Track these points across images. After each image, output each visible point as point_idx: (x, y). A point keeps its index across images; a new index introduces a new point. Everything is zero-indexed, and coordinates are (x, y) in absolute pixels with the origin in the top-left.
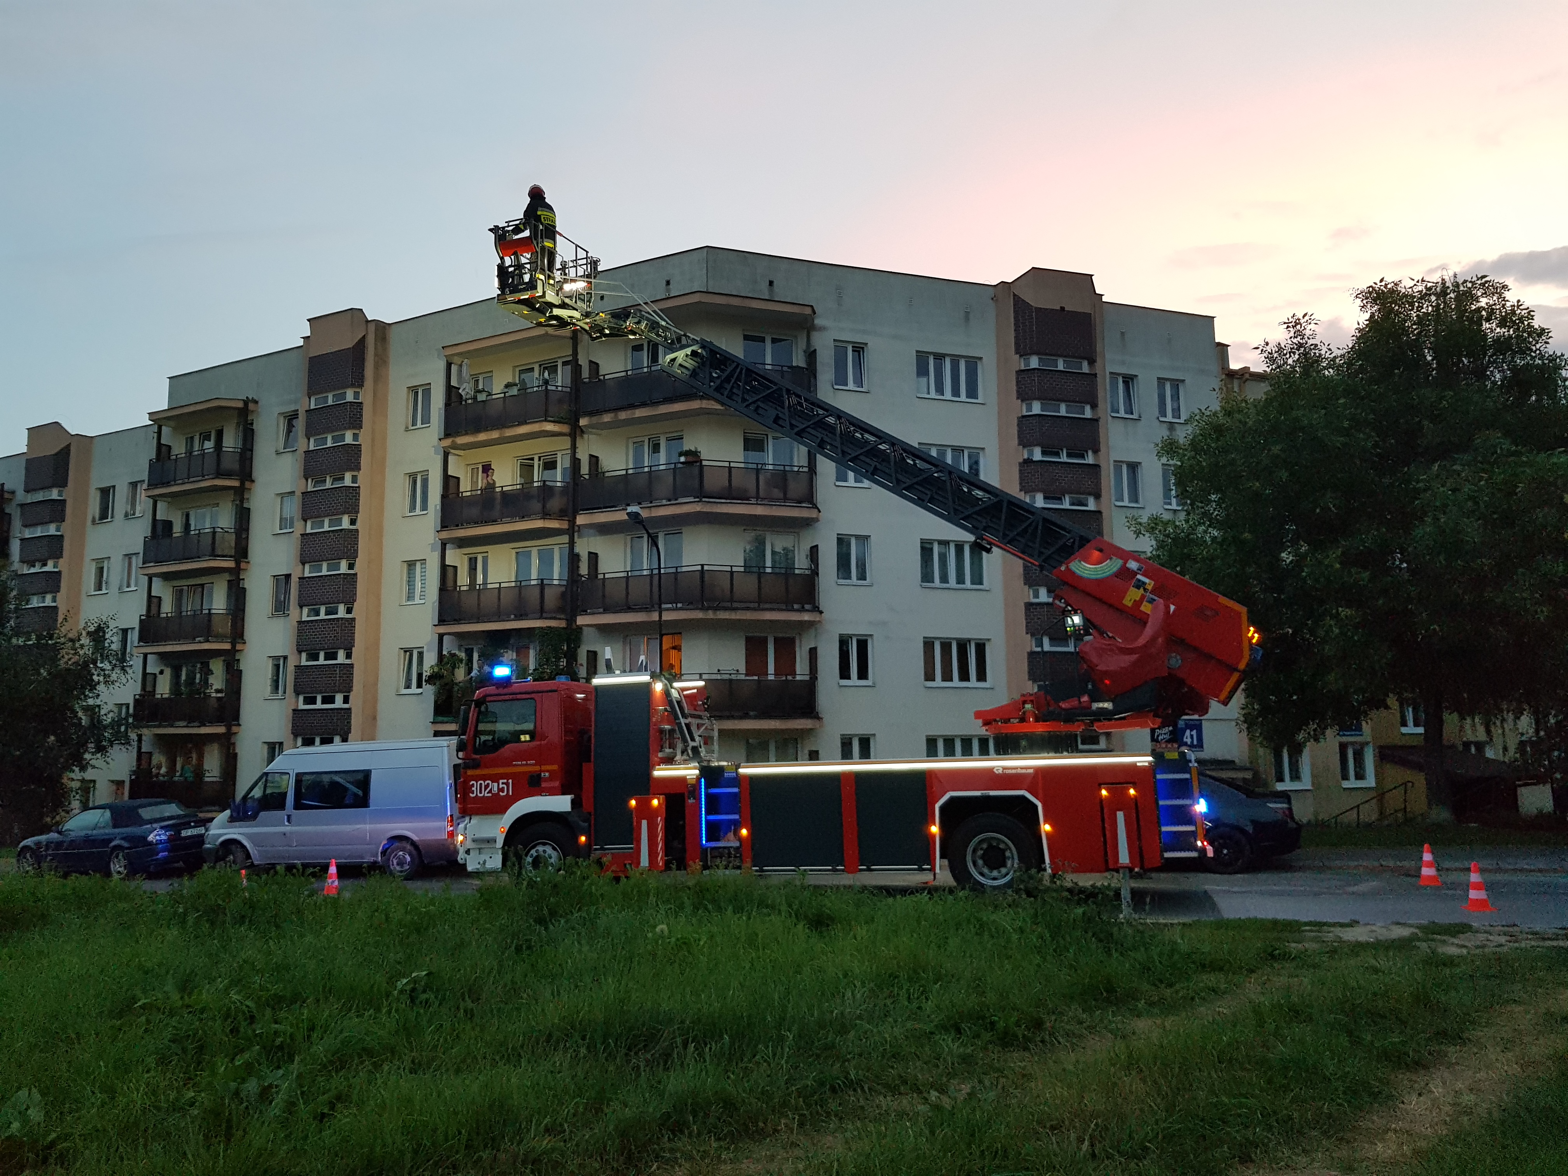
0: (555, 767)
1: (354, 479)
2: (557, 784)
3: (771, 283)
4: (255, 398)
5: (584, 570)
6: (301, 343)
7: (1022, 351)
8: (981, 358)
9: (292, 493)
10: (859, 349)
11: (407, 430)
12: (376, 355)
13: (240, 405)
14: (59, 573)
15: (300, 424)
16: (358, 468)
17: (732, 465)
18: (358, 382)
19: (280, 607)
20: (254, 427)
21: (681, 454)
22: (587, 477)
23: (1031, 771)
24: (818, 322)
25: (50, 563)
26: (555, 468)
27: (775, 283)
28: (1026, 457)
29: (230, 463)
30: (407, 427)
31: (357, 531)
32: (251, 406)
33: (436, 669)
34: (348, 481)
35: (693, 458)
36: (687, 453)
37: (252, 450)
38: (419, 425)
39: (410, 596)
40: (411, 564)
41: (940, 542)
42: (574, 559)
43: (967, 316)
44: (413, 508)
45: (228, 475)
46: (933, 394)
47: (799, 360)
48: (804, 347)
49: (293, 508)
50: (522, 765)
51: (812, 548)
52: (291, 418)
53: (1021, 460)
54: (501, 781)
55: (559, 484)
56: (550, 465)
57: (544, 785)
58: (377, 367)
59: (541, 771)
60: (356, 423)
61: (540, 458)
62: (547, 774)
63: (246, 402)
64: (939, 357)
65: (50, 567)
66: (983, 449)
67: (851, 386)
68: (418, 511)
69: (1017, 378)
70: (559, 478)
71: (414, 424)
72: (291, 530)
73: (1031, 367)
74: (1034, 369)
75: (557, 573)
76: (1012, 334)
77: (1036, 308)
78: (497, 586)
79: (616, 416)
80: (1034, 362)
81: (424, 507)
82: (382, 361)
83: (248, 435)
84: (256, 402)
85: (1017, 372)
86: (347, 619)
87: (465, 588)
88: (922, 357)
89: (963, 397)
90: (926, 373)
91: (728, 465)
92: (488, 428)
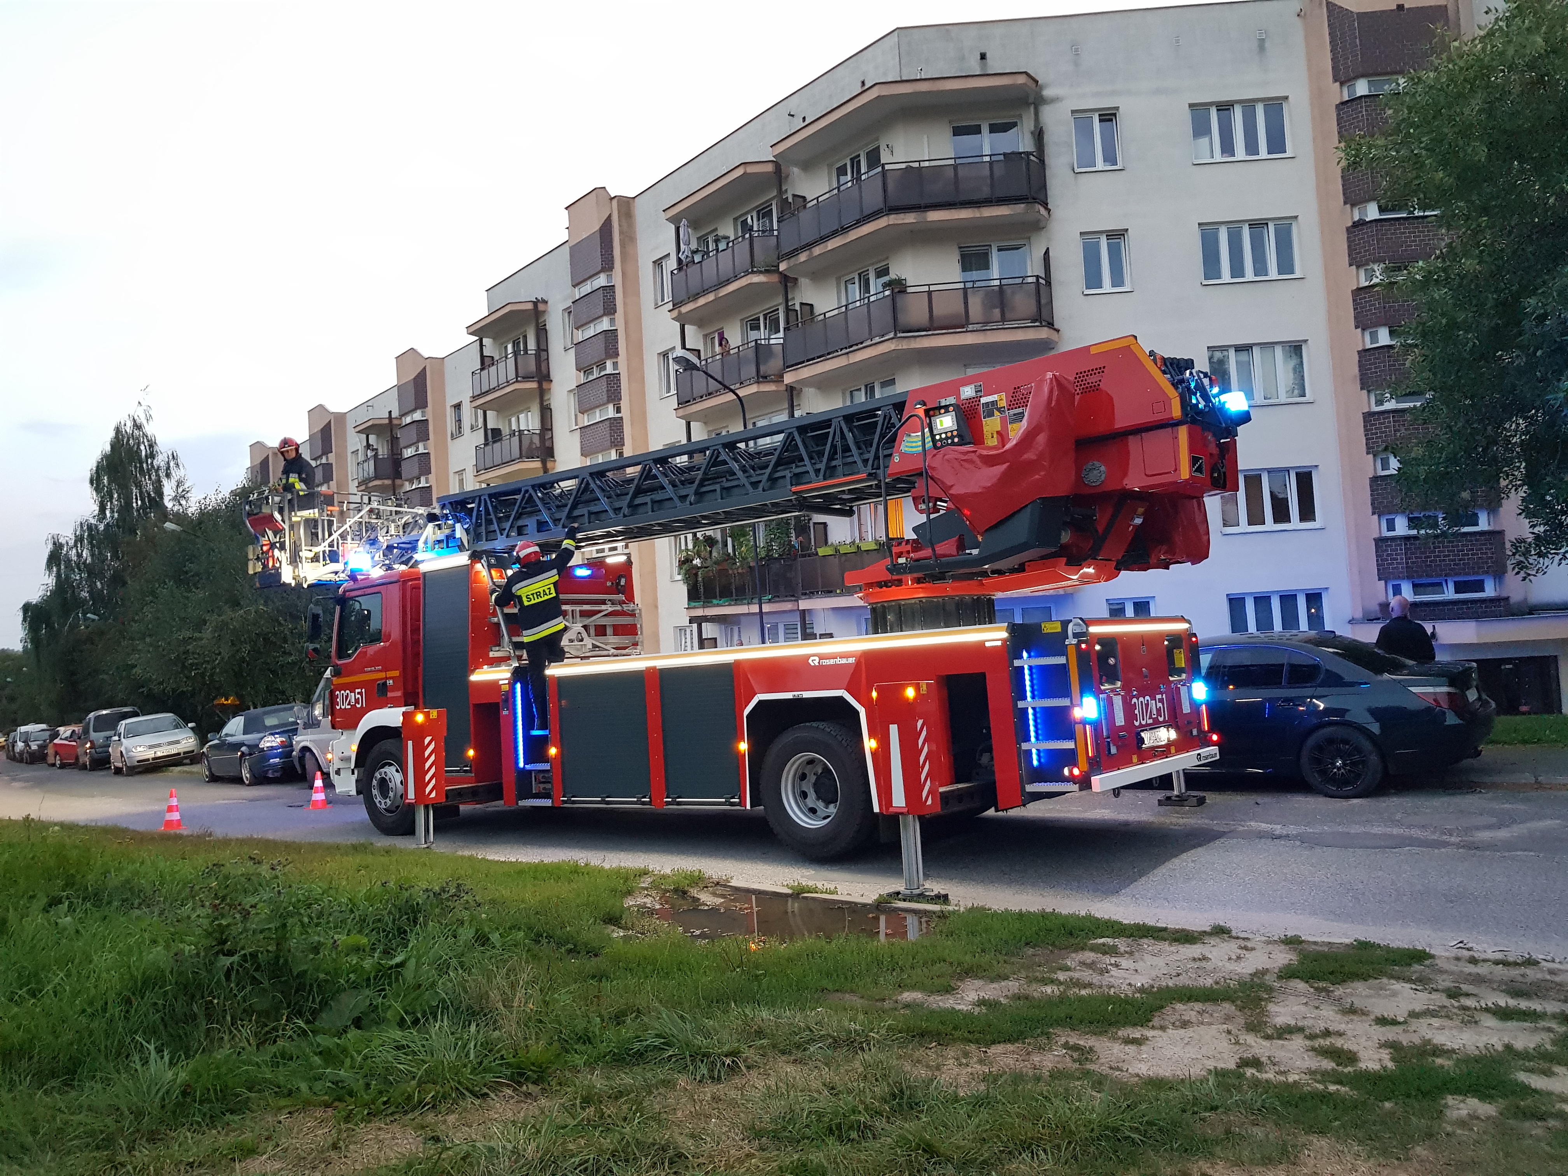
0: (396, 673)
1: (615, 365)
2: (399, 694)
3: (983, 57)
4: (544, 298)
6: (566, 235)
7: (1343, 78)
8: (1286, 98)
10: (1108, 117)
11: (654, 306)
12: (621, 233)
13: (530, 306)
14: (430, 487)
16: (617, 355)
17: (932, 288)
18: (609, 264)
20: (547, 327)
21: (885, 285)
23: (851, 660)
24: (1047, 93)
25: (423, 479)
26: (778, 326)
27: (988, 56)
28: (1356, 218)
30: (656, 304)
31: (621, 418)
32: (541, 307)
33: (686, 554)
34: (609, 369)
35: (898, 287)
36: (893, 284)
37: (547, 350)
38: (666, 299)
41: (1239, 349)
43: (1262, 45)
44: (667, 388)
45: (527, 377)
46: (1218, 157)
47: (1026, 144)
48: (1032, 128)
49: (574, 402)
50: (371, 671)
53: (1350, 224)
54: (357, 691)
55: (780, 341)
56: (774, 321)
57: (390, 694)
58: (623, 245)
59: (387, 678)
60: (610, 309)
61: (765, 316)
62: (391, 682)
63: (536, 303)
64: (1224, 108)
65: (423, 484)
66: (1296, 217)
67: (1100, 165)
68: (670, 391)
69: (1338, 115)
70: (782, 334)
71: (663, 300)
73: (1358, 95)
74: (1361, 97)
76: (1329, 55)
77: (1358, 14)
79: (811, 253)
80: (1362, 88)
82: (629, 238)
83: (543, 335)
84: (545, 302)
85: (1337, 106)
88: (1198, 110)
89: (1263, 153)
90: (1208, 132)
91: (926, 288)
92: (705, 292)
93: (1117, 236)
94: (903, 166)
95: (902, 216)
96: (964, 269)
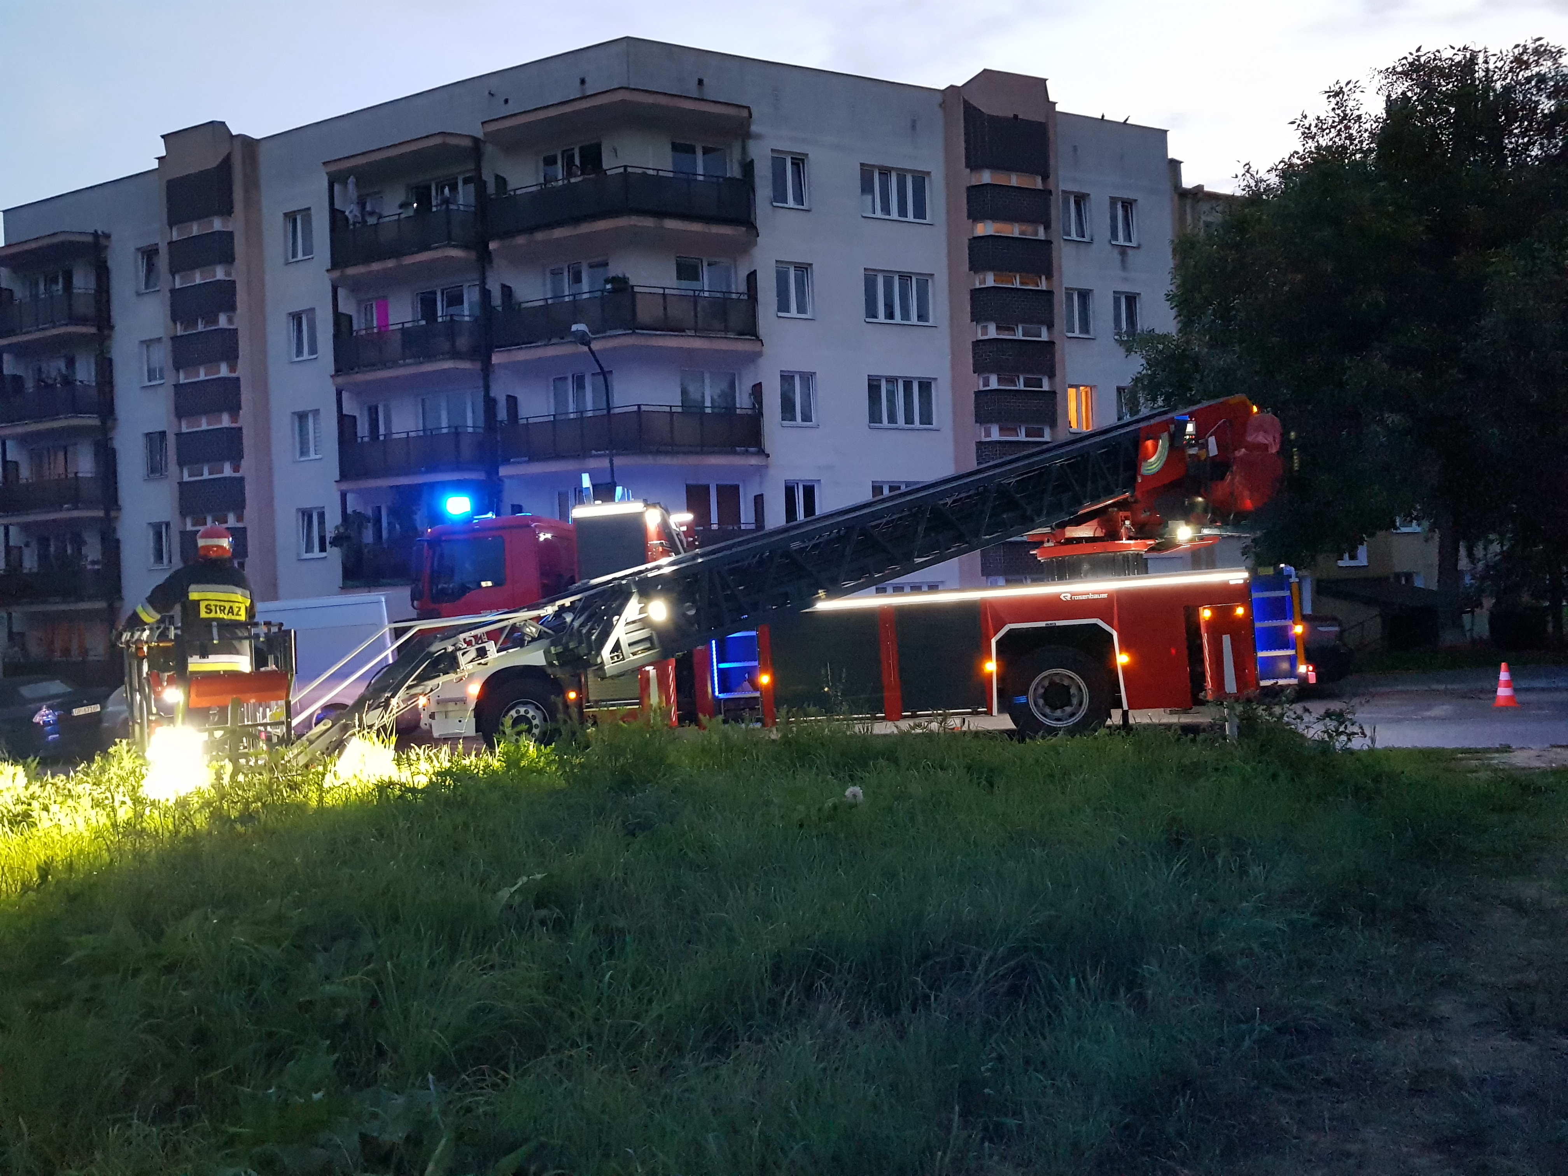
1: (230, 321)
3: (700, 82)
4: (107, 232)
5: (502, 414)
6: (155, 165)
7: (973, 165)
8: (929, 173)
9: (159, 340)
10: (799, 162)
11: (287, 263)
12: (245, 176)
13: (90, 239)
15: (163, 261)
16: (233, 308)
17: (667, 291)
18: (227, 211)
19: (155, 469)
20: (109, 266)
21: (607, 281)
22: (500, 309)
23: (1105, 596)
24: (754, 128)
26: (462, 303)
27: (704, 82)
28: (977, 283)
29: (84, 306)
30: (287, 259)
31: (238, 379)
32: (103, 241)
33: (342, 530)
34: (222, 323)
35: (621, 285)
36: (613, 280)
37: (108, 291)
38: (300, 256)
39: (304, 452)
40: (302, 417)
41: (889, 378)
42: (490, 404)
43: (914, 126)
44: (299, 352)
45: (83, 320)
46: (879, 214)
47: (734, 171)
48: (740, 157)
49: (162, 356)
51: (754, 386)
52: (149, 254)
53: (973, 288)
55: (467, 319)
56: (455, 300)
58: (247, 191)
60: (227, 257)
61: (442, 291)
63: (94, 236)
64: (885, 172)
66: (932, 275)
67: (791, 203)
68: (306, 356)
69: (968, 195)
70: (466, 312)
71: (295, 255)
72: (162, 381)
73: (983, 182)
74: (986, 185)
75: (471, 420)
76: (961, 147)
77: (987, 118)
78: (404, 435)
79: (532, 237)
80: (986, 177)
81: (313, 350)
82: (252, 184)
83: (103, 273)
84: (107, 236)
85: (968, 188)
86: (235, 478)
87: (366, 439)
88: (866, 172)
89: (910, 217)
90: (871, 191)
91: (661, 291)
92: (382, 256)
93: (803, 269)
94: (640, 171)
95: (642, 218)
96: (679, 277)
